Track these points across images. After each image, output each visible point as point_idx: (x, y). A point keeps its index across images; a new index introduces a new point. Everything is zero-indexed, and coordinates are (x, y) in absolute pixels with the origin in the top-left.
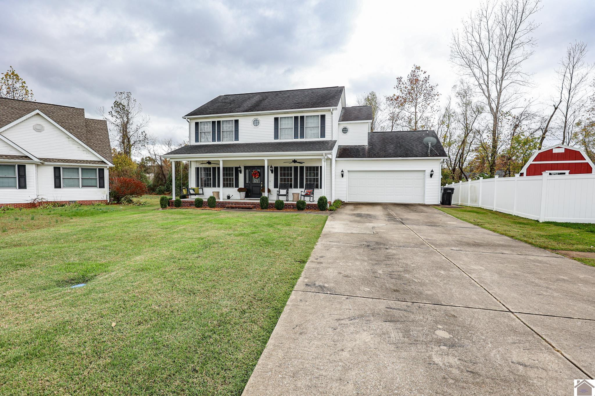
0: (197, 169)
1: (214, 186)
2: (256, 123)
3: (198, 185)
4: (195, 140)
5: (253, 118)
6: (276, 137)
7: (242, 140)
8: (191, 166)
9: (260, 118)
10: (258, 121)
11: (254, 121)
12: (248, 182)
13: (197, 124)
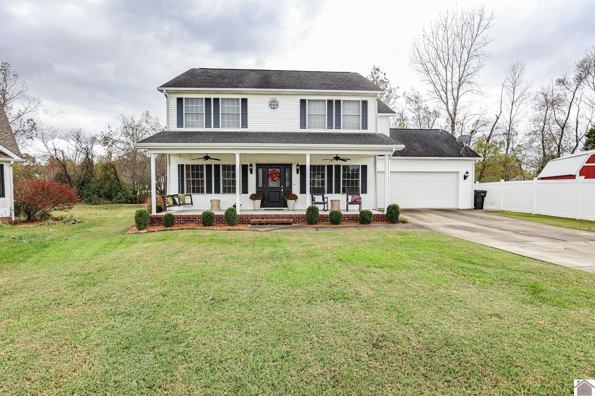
0: (181, 167)
1: (209, 191)
2: (274, 105)
3: (181, 190)
4: (176, 124)
5: (269, 98)
6: (303, 125)
7: (253, 127)
8: (169, 162)
9: (278, 98)
10: (276, 102)
11: (271, 102)
12: (261, 186)
13: (180, 100)
